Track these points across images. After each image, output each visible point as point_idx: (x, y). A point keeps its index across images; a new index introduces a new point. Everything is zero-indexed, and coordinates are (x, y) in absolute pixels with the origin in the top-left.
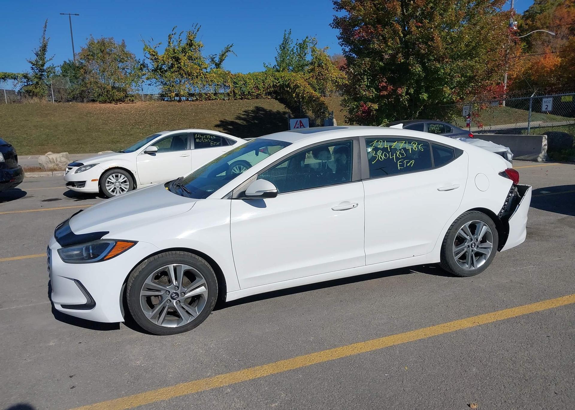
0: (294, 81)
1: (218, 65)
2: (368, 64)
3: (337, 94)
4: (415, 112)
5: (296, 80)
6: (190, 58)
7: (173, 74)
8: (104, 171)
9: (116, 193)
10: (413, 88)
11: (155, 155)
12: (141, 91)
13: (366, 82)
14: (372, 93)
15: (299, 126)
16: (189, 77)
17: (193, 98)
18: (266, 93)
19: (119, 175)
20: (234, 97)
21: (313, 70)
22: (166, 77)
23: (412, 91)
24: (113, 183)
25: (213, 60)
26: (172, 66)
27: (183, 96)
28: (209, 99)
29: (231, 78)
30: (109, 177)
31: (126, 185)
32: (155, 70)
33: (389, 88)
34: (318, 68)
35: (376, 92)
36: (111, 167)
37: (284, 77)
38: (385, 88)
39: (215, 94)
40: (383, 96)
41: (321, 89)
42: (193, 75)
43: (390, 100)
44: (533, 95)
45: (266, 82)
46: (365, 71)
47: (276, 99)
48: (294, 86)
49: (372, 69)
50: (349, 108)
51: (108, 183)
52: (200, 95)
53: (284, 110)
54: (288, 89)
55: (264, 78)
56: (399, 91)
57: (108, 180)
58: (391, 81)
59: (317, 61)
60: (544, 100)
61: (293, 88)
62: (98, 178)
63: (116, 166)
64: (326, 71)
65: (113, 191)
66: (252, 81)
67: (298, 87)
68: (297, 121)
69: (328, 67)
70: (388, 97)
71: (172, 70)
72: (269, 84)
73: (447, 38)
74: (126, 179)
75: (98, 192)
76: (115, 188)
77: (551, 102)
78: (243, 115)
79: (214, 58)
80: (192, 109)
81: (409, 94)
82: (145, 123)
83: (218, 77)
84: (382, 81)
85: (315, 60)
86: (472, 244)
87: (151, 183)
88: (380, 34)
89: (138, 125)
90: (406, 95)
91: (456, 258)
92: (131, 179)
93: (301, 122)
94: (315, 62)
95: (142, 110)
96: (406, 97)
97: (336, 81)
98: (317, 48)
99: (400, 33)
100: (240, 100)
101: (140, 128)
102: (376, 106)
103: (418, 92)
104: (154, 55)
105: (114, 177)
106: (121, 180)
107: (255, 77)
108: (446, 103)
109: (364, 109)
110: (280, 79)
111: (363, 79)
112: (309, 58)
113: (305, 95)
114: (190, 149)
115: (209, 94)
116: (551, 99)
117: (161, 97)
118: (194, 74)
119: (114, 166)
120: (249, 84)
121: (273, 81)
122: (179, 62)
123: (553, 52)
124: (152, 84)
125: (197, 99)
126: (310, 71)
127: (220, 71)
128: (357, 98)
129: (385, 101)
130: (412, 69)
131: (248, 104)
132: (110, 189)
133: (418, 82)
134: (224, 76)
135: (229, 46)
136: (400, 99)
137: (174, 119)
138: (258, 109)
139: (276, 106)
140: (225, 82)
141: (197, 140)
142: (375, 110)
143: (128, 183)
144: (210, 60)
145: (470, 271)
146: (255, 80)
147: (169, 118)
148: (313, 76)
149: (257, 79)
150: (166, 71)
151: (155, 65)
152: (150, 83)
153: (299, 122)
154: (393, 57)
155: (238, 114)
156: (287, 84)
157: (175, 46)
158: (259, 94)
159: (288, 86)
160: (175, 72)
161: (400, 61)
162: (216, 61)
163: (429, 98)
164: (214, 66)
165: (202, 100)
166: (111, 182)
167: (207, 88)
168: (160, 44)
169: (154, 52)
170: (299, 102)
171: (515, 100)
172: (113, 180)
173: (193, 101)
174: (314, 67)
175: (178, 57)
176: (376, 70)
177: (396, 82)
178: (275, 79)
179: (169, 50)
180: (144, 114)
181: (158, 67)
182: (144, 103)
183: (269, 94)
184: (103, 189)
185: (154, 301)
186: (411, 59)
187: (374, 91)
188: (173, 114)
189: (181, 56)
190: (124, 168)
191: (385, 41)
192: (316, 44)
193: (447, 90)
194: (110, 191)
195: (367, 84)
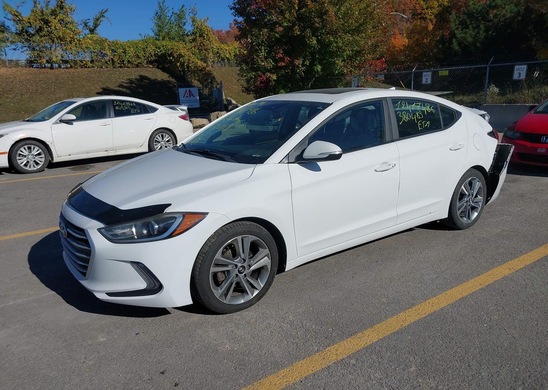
0: (177, 50)
1: (92, 31)
2: (266, 35)
3: (219, 65)
4: (308, 84)
5: (179, 50)
6: (61, 21)
7: (43, 38)
8: (14, 142)
9: (30, 167)
10: (309, 60)
11: (72, 124)
12: (4, 56)
13: (263, 52)
14: (270, 64)
15: (188, 95)
16: (62, 42)
17: (66, 65)
18: (147, 62)
19: (32, 146)
20: (113, 65)
21: (194, 40)
22: (34, 42)
23: (307, 63)
24: (25, 156)
25: (86, 26)
26: (40, 29)
27: (55, 63)
28: (85, 66)
29: (109, 45)
30: (21, 149)
31: (41, 158)
32: (19, 34)
33: (286, 59)
34: (200, 39)
35: (273, 63)
36: (22, 138)
37: (166, 46)
38: (282, 59)
39: (92, 62)
40: (281, 68)
41: (203, 59)
42: (66, 41)
43: (286, 71)
44: (414, 69)
45: (146, 50)
46: (263, 42)
47: (158, 68)
48: (177, 56)
49: (269, 40)
50: (246, 78)
51: (19, 156)
52: (75, 62)
53: (168, 79)
54: (171, 58)
55: (145, 47)
56: (297, 62)
57: (19, 152)
58: (286, 53)
59: (198, 31)
60: (424, 74)
61: (177, 57)
62: (8, 151)
63: (29, 137)
64: (208, 41)
65: (26, 165)
66: (132, 49)
67: (182, 56)
68: (187, 90)
69: (209, 38)
70: (285, 68)
71: (41, 34)
72: (150, 53)
73: (338, 14)
74: (40, 151)
75: (8, 167)
76: (28, 162)
77: (430, 76)
78: (126, 83)
79: (88, 23)
80: (68, 77)
81: (305, 65)
82: (15, 92)
83: (94, 44)
84: (279, 52)
85: (196, 30)
86: (469, 199)
87: (70, 155)
88: (277, 6)
89: (7, 93)
90: (302, 67)
91: (459, 212)
92: (46, 151)
93: (190, 91)
94: (196, 33)
95: (9, 77)
96: (303, 69)
97: (218, 52)
98: (198, 18)
99: (296, 6)
100: (120, 68)
101: (10, 98)
102: (274, 77)
103: (312, 64)
104: (17, 16)
105: (27, 149)
106: (35, 152)
107: (135, 45)
108: (337, 75)
109: (262, 79)
110: (162, 48)
111: (261, 50)
112: (188, 28)
113: (190, 65)
114: (110, 117)
115: (85, 61)
116: (430, 73)
117: (29, 63)
118: (67, 38)
119: (26, 137)
120: (129, 53)
121: (154, 50)
122: (48, 25)
123: (400, 34)
124: (18, 48)
125: (71, 67)
126: (191, 41)
127: (95, 37)
128: (254, 67)
129: (283, 72)
130: (308, 42)
131: (129, 72)
132: (22, 163)
133: (313, 54)
134: (102, 42)
135: (104, 11)
136: (297, 70)
137: (49, 88)
138: (142, 78)
139: (160, 75)
140: (102, 50)
141: (117, 108)
142: (274, 81)
143: (43, 156)
144: (83, 25)
145: (468, 224)
146: (135, 48)
147: (43, 86)
148: (195, 46)
149: (137, 47)
150: (33, 35)
151: (19, 27)
152: (15, 47)
153: (188, 91)
154: (289, 29)
155: (120, 82)
156: (169, 53)
157: (42, 8)
158: (140, 63)
159: (171, 55)
160: (45, 36)
161: (297, 34)
162: (90, 27)
163: (322, 70)
164: (87, 31)
165: (77, 68)
166: (23, 155)
167: (82, 54)
168: (23, 3)
169: (17, 12)
170: (184, 71)
171: (399, 73)
172: (26, 153)
173: (67, 68)
174: (196, 37)
175: (48, 20)
176: (272, 42)
177: (292, 53)
178: (156, 47)
179: (36, 11)
180: (12, 82)
181: (23, 29)
182: (9, 69)
183: (150, 62)
184: (14, 163)
185: (221, 277)
186: (308, 32)
187: (272, 62)
188: (47, 82)
189: (51, 18)
190: (38, 139)
191: (282, 13)
192: (196, 13)
193: (339, 62)
194: (22, 165)
195: (265, 54)
